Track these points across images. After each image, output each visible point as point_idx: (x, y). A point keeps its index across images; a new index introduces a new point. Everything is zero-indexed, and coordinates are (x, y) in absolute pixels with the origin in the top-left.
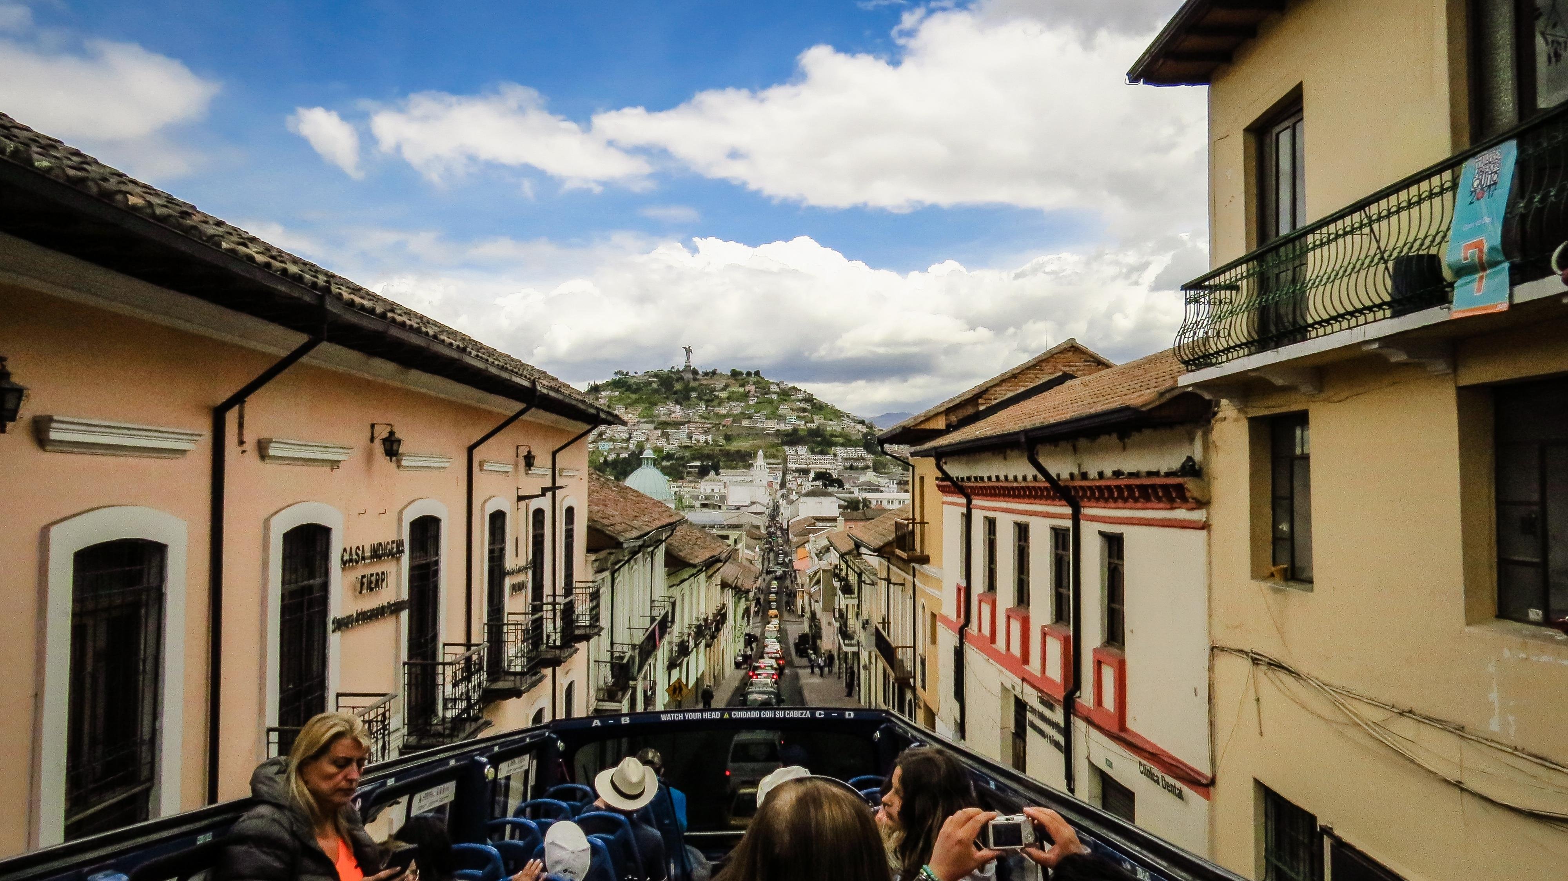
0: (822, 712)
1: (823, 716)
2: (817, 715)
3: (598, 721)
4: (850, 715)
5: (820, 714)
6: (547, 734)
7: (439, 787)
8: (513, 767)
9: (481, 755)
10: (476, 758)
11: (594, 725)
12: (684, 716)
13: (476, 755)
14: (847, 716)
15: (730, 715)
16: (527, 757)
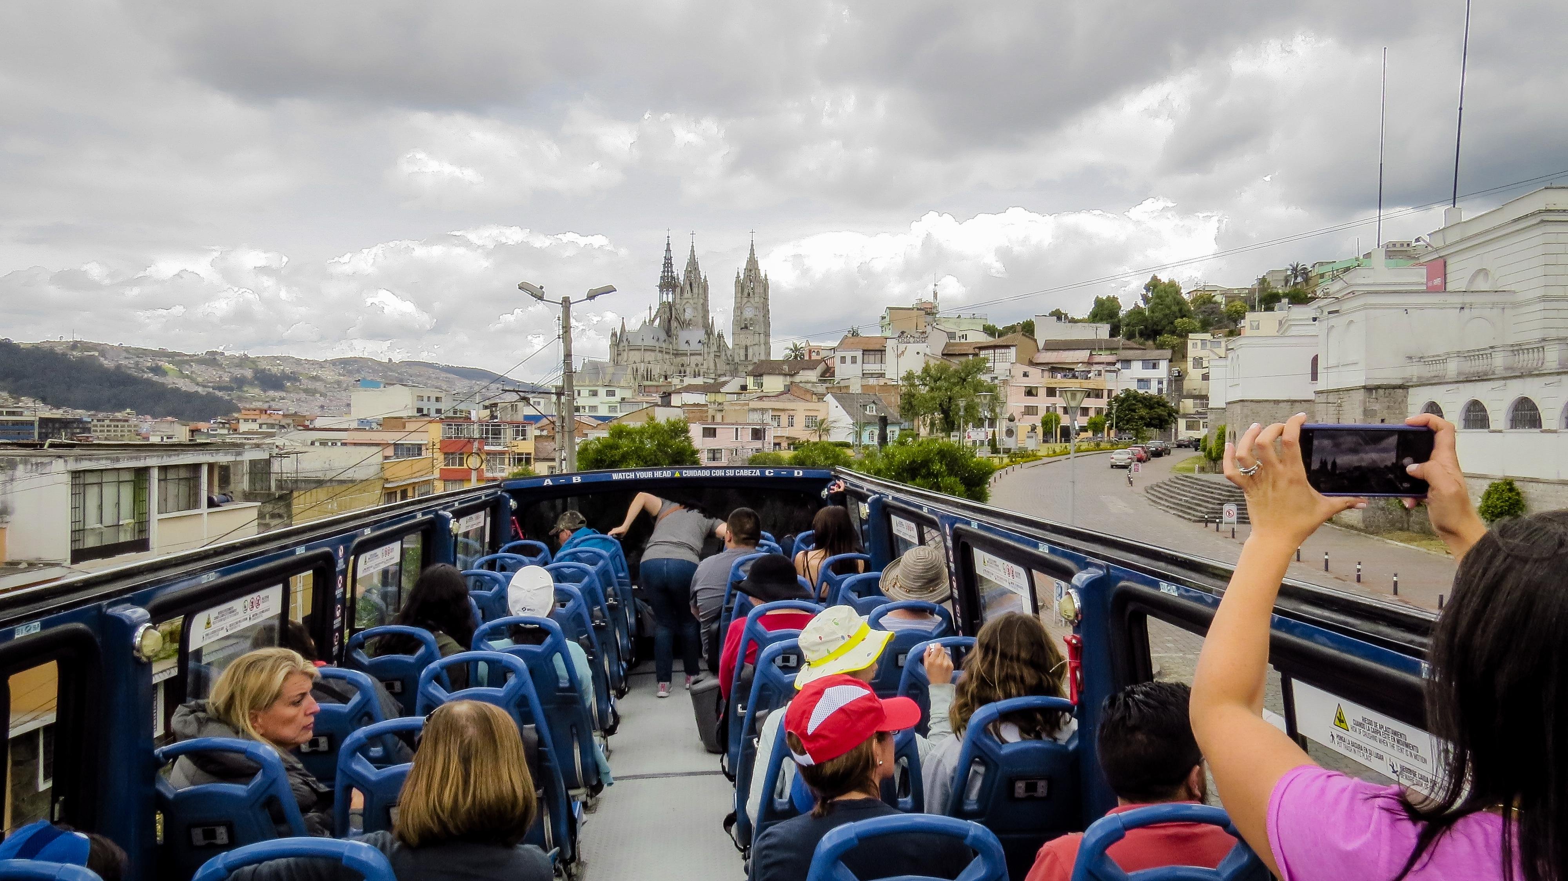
0: (772, 471)
1: (772, 474)
2: (767, 473)
3: (549, 480)
4: (798, 473)
5: (770, 473)
6: (499, 493)
7: (384, 548)
8: (470, 523)
9: (444, 509)
10: (439, 512)
11: (545, 484)
12: (635, 475)
13: (440, 509)
14: (796, 474)
15: (681, 474)
16: (482, 513)
